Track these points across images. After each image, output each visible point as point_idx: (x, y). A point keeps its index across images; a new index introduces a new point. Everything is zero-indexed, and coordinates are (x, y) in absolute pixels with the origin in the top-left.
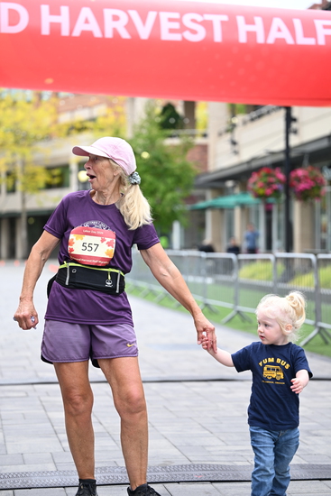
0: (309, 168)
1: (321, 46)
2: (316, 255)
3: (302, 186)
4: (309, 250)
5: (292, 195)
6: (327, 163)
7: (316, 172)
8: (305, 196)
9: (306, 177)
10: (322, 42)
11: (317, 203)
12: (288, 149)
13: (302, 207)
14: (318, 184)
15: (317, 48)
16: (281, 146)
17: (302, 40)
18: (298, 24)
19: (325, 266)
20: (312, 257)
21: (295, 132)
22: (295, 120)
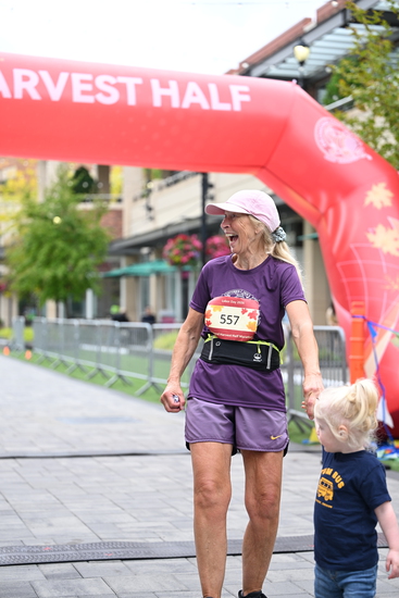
1: (237, 112)
9: (223, 244)
10: (237, 108)
12: (204, 217)
15: (231, 115)
16: (197, 212)
17: (218, 106)
18: (213, 89)
21: (212, 198)
22: (211, 186)
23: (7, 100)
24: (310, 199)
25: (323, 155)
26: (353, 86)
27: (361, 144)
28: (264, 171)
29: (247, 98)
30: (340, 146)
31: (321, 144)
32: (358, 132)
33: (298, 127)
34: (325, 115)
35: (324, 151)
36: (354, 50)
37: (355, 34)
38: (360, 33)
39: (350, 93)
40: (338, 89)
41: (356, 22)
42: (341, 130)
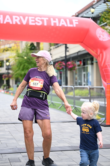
0: (72, 62)
1: (75, 27)
2: (74, 86)
3: (70, 67)
4: (72, 85)
5: (67, 69)
6: (77, 60)
7: (74, 63)
8: (71, 69)
9: (71, 64)
10: (75, 26)
11: (74, 72)
12: (66, 56)
13: (70, 72)
14: (75, 66)
15: (73, 27)
16: (64, 55)
17: (69, 25)
18: (68, 21)
19: (76, 89)
20: (73, 87)
21: (68, 51)
22: (68, 48)
23: (11, 24)
24: (95, 51)
25: (99, 39)
26: (107, 19)
27: (109, 35)
28: (82, 43)
29: (77, 23)
30: (103, 36)
31: (98, 35)
32: (108, 32)
33: (92, 31)
34: (99, 28)
35: (99, 38)
36: (107, 9)
37: (107, 5)
38: (108, 4)
39: (106, 22)
40: (103, 20)
41: (108, 1)
42: (103, 32)
